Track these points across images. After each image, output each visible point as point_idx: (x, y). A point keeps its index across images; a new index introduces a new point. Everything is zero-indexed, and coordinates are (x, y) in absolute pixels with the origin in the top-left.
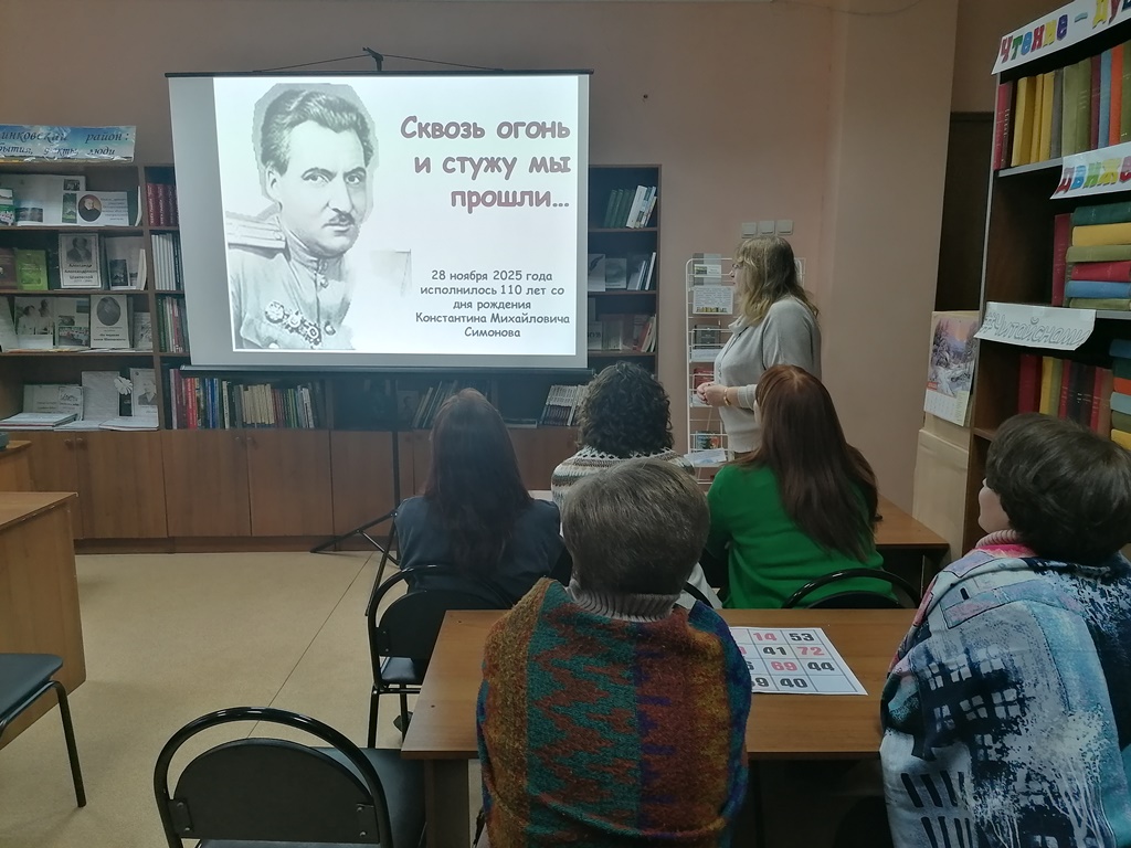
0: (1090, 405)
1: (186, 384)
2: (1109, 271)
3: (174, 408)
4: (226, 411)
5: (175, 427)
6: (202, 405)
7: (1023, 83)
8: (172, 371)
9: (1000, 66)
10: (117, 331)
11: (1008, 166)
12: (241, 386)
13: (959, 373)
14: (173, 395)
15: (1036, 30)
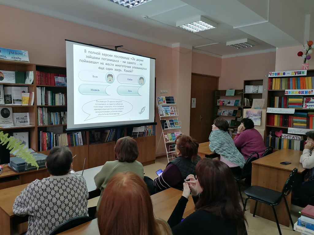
0: (288, 120)
1: (43, 136)
2: (297, 104)
3: (41, 144)
4: (55, 143)
5: (41, 150)
6: (48, 142)
7: (274, 79)
8: (41, 131)
9: (269, 76)
10: (9, 120)
11: (272, 89)
12: (58, 135)
13: (256, 118)
14: (41, 140)
15: (278, 73)
